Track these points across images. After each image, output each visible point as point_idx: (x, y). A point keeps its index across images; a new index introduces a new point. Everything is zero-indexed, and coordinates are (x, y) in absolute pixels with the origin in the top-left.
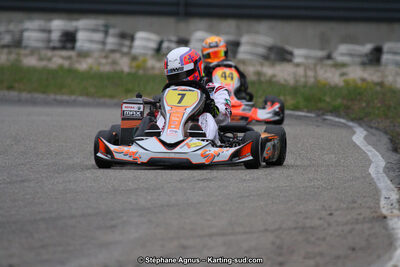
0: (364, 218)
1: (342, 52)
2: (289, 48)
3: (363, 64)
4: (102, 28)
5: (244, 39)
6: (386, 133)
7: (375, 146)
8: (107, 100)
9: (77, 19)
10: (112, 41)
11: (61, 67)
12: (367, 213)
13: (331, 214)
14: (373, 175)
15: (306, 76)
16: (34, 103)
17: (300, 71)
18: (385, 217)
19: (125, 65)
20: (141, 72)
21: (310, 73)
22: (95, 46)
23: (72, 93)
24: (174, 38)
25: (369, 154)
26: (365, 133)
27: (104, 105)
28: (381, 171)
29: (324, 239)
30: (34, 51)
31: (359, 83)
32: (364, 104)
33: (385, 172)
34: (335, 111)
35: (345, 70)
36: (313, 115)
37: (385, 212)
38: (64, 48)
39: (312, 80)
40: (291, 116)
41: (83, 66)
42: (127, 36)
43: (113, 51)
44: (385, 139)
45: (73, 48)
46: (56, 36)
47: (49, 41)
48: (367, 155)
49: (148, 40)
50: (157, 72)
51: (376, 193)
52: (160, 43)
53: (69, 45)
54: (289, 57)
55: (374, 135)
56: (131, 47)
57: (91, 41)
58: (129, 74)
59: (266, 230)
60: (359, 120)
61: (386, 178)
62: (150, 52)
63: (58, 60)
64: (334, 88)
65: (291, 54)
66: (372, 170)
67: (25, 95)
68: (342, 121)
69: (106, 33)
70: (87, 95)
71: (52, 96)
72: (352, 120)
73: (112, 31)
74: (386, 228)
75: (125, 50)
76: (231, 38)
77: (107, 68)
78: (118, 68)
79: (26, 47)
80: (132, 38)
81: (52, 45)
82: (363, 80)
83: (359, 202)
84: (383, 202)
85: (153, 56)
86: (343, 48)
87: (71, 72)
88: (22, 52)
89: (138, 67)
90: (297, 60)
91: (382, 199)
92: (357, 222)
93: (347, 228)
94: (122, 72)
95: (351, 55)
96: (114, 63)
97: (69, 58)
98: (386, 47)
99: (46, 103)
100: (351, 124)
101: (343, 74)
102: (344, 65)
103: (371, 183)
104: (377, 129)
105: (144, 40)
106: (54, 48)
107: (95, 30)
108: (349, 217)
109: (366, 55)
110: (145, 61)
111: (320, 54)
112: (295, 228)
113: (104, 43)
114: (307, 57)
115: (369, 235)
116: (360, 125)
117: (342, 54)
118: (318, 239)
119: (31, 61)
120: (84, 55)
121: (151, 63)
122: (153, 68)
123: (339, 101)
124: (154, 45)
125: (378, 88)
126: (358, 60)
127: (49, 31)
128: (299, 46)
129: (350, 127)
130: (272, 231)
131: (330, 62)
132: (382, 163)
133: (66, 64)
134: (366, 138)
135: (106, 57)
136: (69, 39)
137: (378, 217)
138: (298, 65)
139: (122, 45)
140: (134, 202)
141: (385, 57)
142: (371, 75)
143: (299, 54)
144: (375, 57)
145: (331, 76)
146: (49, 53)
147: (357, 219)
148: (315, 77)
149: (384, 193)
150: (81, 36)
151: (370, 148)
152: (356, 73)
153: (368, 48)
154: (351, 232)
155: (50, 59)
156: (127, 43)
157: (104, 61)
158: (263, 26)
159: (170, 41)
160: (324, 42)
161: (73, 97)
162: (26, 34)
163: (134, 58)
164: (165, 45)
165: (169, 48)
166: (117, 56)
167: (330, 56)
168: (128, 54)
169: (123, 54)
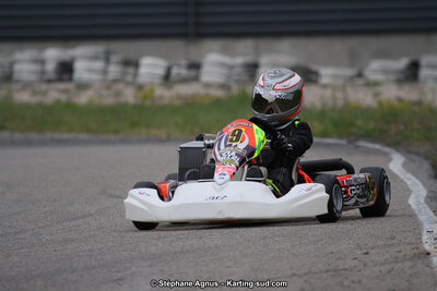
0: (405, 256)
1: (375, 69)
2: (314, 67)
3: (399, 81)
4: (103, 56)
5: (264, 60)
6: (427, 158)
7: (414, 173)
8: (111, 137)
9: (73, 47)
10: (114, 70)
11: (58, 102)
12: (408, 251)
13: (367, 253)
14: (414, 207)
15: (334, 98)
16: (28, 143)
17: (328, 93)
18: (429, 254)
19: (129, 95)
20: (148, 102)
21: (339, 95)
22: (95, 77)
23: (71, 130)
24: (184, 62)
25: (409, 183)
26: (403, 159)
27: (107, 142)
28: (422, 201)
29: (360, 282)
30: (26, 86)
31: (395, 103)
32: (402, 127)
33: (426, 202)
34: (369, 136)
35: (379, 89)
36: (343, 142)
37: (427, 247)
38: (60, 80)
39: (340, 103)
40: (319, 144)
41: (83, 99)
42: (131, 64)
43: (115, 81)
44: (426, 165)
45: (70, 79)
46: (50, 67)
47: (43, 72)
48: (406, 185)
49: (155, 65)
50: (165, 102)
51: (418, 227)
52: (169, 70)
53: (66, 76)
54: (314, 78)
55: (413, 161)
56: (136, 75)
57: (91, 71)
58: (135, 106)
59: (294, 275)
60: (396, 145)
61: (428, 210)
62: (158, 81)
63: (54, 94)
64: (366, 112)
65: (316, 74)
66: (412, 201)
67: (18, 136)
68: (378, 147)
69: (107, 60)
70: (89, 131)
71: (49, 135)
72: (389, 145)
73: (114, 58)
74: (429, 266)
75: (129, 78)
76: (249, 59)
77: (109, 101)
78: (122, 100)
79: (17, 81)
80: (136, 65)
81: (46, 77)
82: (400, 100)
83: (398, 237)
84: (425, 237)
85: (161, 85)
86: (376, 65)
87: (70, 107)
88: (14, 86)
89: (145, 98)
90: (324, 80)
91: (425, 233)
92: (396, 260)
93: (384, 269)
94: (126, 104)
95: (384, 71)
96: (118, 94)
97: (66, 91)
98: (424, 60)
99: (43, 143)
100: (387, 149)
101: (376, 95)
102: (376, 84)
103: (412, 215)
104: (417, 154)
105: (151, 67)
106: (49, 81)
107: (94, 58)
108: (388, 256)
109: (402, 72)
110: (152, 91)
111: (349, 72)
112: (327, 271)
113: (105, 72)
114: (335, 77)
115: (411, 275)
116: (398, 150)
117: (375, 71)
118: (353, 282)
119: (23, 97)
120: (83, 86)
121: (159, 91)
122: (161, 97)
123: (372, 125)
124: (161, 71)
125: (416, 109)
126: (392, 77)
127: (42, 62)
128: (326, 64)
129: (386, 154)
130: (300, 276)
131: (360, 81)
132: (424, 193)
133: (63, 98)
134: (404, 165)
135: (108, 88)
136: (66, 69)
137: (420, 254)
138: (325, 86)
139: (125, 74)
140: (143, 250)
141: (424, 73)
142: (408, 93)
143: (327, 74)
144: (412, 73)
145: (363, 98)
146: (44, 87)
147: (396, 258)
148: (346, 99)
149: (427, 227)
150: (79, 65)
151: (409, 176)
152: (392, 93)
153: (403, 63)
154: (389, 272)
155: (45, 93)
156: (131, 70)
157: (105, 93)
158: (285, 45)
159: (179, 65)
160: (353, 58)
161: (72, 136)
162: (17, 67)
163: (140, 88)
164: (175, 71)
165: (179, 74)
166: (120, 86)
167: (360, 75)
168: (132, 83)
169: (127, 83)
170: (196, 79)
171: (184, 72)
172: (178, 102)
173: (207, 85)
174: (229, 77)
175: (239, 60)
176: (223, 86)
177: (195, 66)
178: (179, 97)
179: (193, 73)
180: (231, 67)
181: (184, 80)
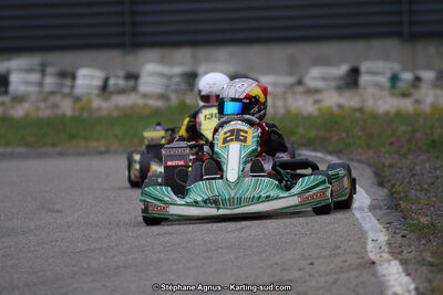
0: (350, 266)
1: (315, 76)
3: (340, 88)
4: (38, 68)
5: (203, 69)
6: (370, 165)
9: (9, 59)
10: (50, 81)
14: (357, 215)
15: (275, 106)
18: (373, 263)
19: (67, 108)
20: (86, 114)
21: (279, 103)
22: (31, 89)
24: (121, 73)
28: (367, 209)
31: (336, 110)
32: (344, 135)
33: (370, 210)
35: (319, 96)
41: (19, 112)
42: (68, 75)
43: (52, 93)
44: (369, 173)
45: (6, 92)
49: (92, 77)
50: (104, 113)
51: (362, 235)
52: (106, 80)
53: (2, 89)
56: (73, 87)
57: (27, 83)
58: (73, 118)
60: (338, 153)
61: (372, 217)
62: (95, 92)
64: (308, 119)
68: (320, 154)
69: (43, 73)
70: (26, 144)
72: (330, 153)
73: (49, 70)
74: (375, 275)
75: (67, 90)
76: (187, 68)
77: (46, 113)
78: (59, 112)
80: (74, 77)
82: (340, 106)
84: (370, 245)
85: (98, 96)
86: (315, 72)
87: (6, 120)
89: (82, 109)
91: (369, 242)
94: (64, 116)
95: (324, 79)
96: (55, 106)
97: (2, 104)
98: (364, 67)
100: (329, 158)
101: (317, 102)
102: (317, 91)
103: (355, 224)
104: (359, 162)
105: (88, 78)
107: (30, 70)
108: (333, 266)
109: (341, 78)
110: (89, 102)
111: (290, 80)
113: (41, 84)
114: (275, 84)
115: (357, 285)
116: (339, 158)
117: (315, 79)
120: (19, 99)
121: (96, 103)
122: (99, 109)
123: (313, 133)
124: (98, 82)
126: (333, 84)
128: (266, 72)
131: (300, 89)
132: (367, 200)
135: (45, 100)
137: (366, 263)
139: (62, 85)
141: (364, 79)
142: (349, 100)
144: (352, 79)
145: (303, 105)
147: (342, 267)
148: (285, 107)
150: (14, 78)
152: (332, 100)
153: (343, 69)
154: (336, 283)
156: (68, 82)
157: (42, 105)
159: (117, 77)
161: (9, 149)
163: (77, 99)
164: (112, 82)
165: (116, 85)
166: (58, 98)
167: (300, 83)
168: (70, 95)
169: (65, 96)
170: (134, 89)
171: (121, 82)
172: (116, 114)
173: (145, 96)
174: (167, 87)
175: (178, 70)
176: (162, 96)
177: (133, 77)
178: (117, 108)
179: (131, 83)
180: (170, 77)
181: (122, 91)
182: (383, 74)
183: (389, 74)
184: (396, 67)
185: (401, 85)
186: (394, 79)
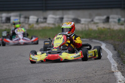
1: (97, 19)
2: (79, 18)
3: (104, 23)
4: (19, 15)
5: (65, 17)
10: (22, 20)
14: (109, 59)
17: (83, 26)
18: (113, 72)
19: (27, 27)
21: (87, 26)
24: (42, 17)
25: (107, 52)
29: (94, 80)
36: (88, 40)
37: (113, 70)
42: (27, 18)
45: (10, 22)
46: (4, 19)
47: (2, 20)
49: (34, 18)
52: (38, 19)
53: (8, 21)
55: (108, 45)
56: (28, 21)
61: (113, 59)
62: (35, 23)
63: (5, 26)
64: (94, 31)
65: (80, 20)
66: (108, 57)
68: (98, 41)
69: (20, 17)
73: (22, 16)
75: (27, 22)
76: (61, 16)
80: (29, 18)
82: (104, 28)
86: (97, 18)
89: (31, 27)
90: (82, 22)
91: (112, 66)
95: (99, 20)
97: (8, 26)
98: (111, 16)
101: (97, 26)
102: (97, 23)
103: (108, 61)
106: (3, 23)
107: (16, 16)
108: (102, 73)
109: (104, 20)
110: (33, 25)
111: (89, 20)
114: (85, 21)
116: (104, 42)
121: (35, 26)
123: (96, 35)
124: (35, 20)
125: (109, 30)
126: (102, 21)
128: (83, 18)
131: (92, 23)
133: (7, 28)
134: (106, 47)
137: (111, 72)
138: (82, 24)
139: (25, 21)
141: (111, 20)
142: (106, 26)
143: (83, 20)
144: (107, 20)
145: (93, 27)
148: (88, 28)
150: (12, 18)
152: (102, 26)
153: (105, 17)
156: (27, 20)
159: (41, 18)
163: (30, 25)
164: (39, 20)
165: (41, 21)
166: (24, 24)
167: (92, 21)
169: (26, 23)
170: (45, 22)
171: (42, 20)
173: (49, 24)
174: (55, 21)
175: (58, 17)
176: (53, 24)
177: (45, 18)
179: (45, 20)
180: (56, 19)
182: (116, 18)
183: (118, 19)
184: (120, 17)
185: (121, 22)
186: (119, 20)
